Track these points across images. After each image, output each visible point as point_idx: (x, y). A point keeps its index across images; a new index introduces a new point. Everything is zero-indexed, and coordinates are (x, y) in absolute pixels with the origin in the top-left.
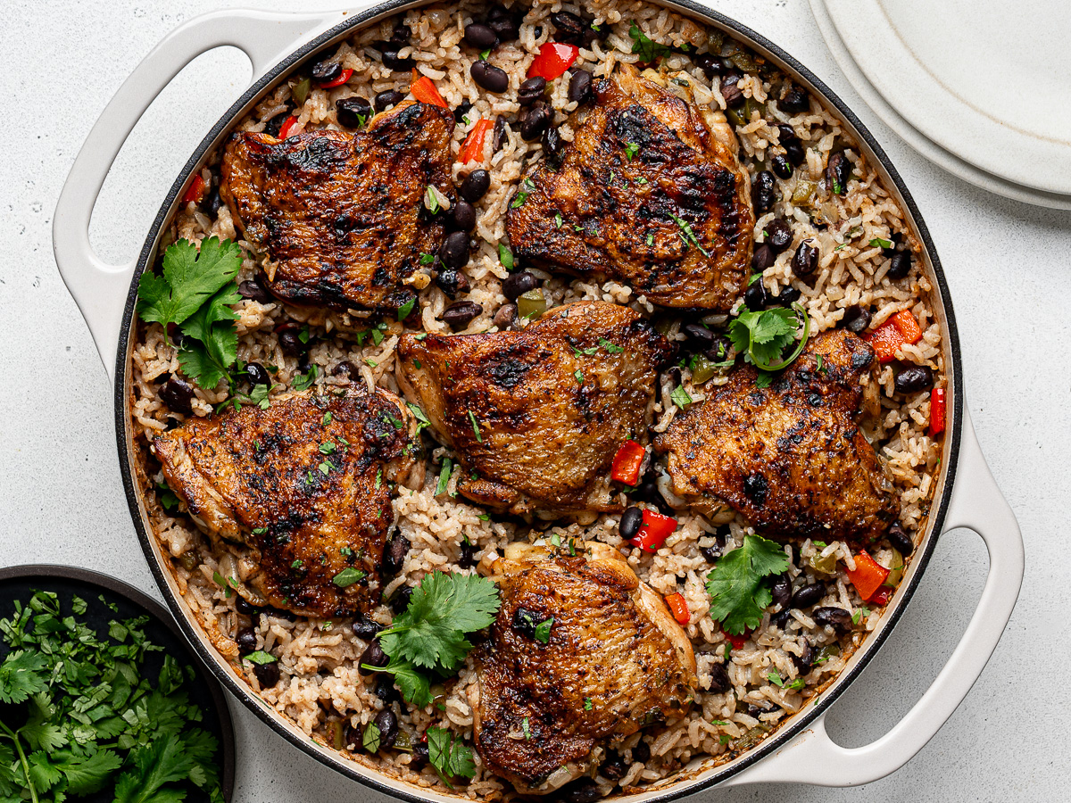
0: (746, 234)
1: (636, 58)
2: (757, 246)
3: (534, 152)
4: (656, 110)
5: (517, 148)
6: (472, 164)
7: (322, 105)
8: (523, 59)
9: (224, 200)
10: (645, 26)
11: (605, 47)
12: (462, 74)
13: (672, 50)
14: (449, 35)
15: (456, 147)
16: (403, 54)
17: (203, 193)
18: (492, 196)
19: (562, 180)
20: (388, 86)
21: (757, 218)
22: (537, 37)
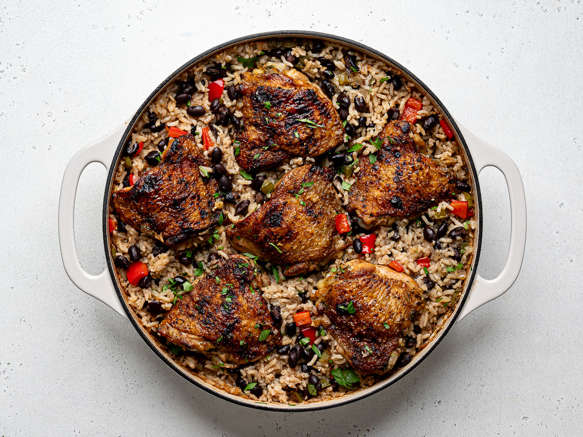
0: (331, 108)
1: (247, 69)
2: (338, 111)
3: (231, 129)
4: (267, 84)
5: (224, 132)
6: (211, 149)
7: (140, 163)
8: (204, 96)
9: (125, 222)
10: (243, 54)
11: (232, 72)
12: (185, 117)
13: (258, 57)
14: (170, 105)
15: (200, 146)
16: (158, 124)
17: (116, 225)
18: (226, 156)
19: (249, 132)
20: (160, 139)
21: (331, 99)
22: (204, 84)
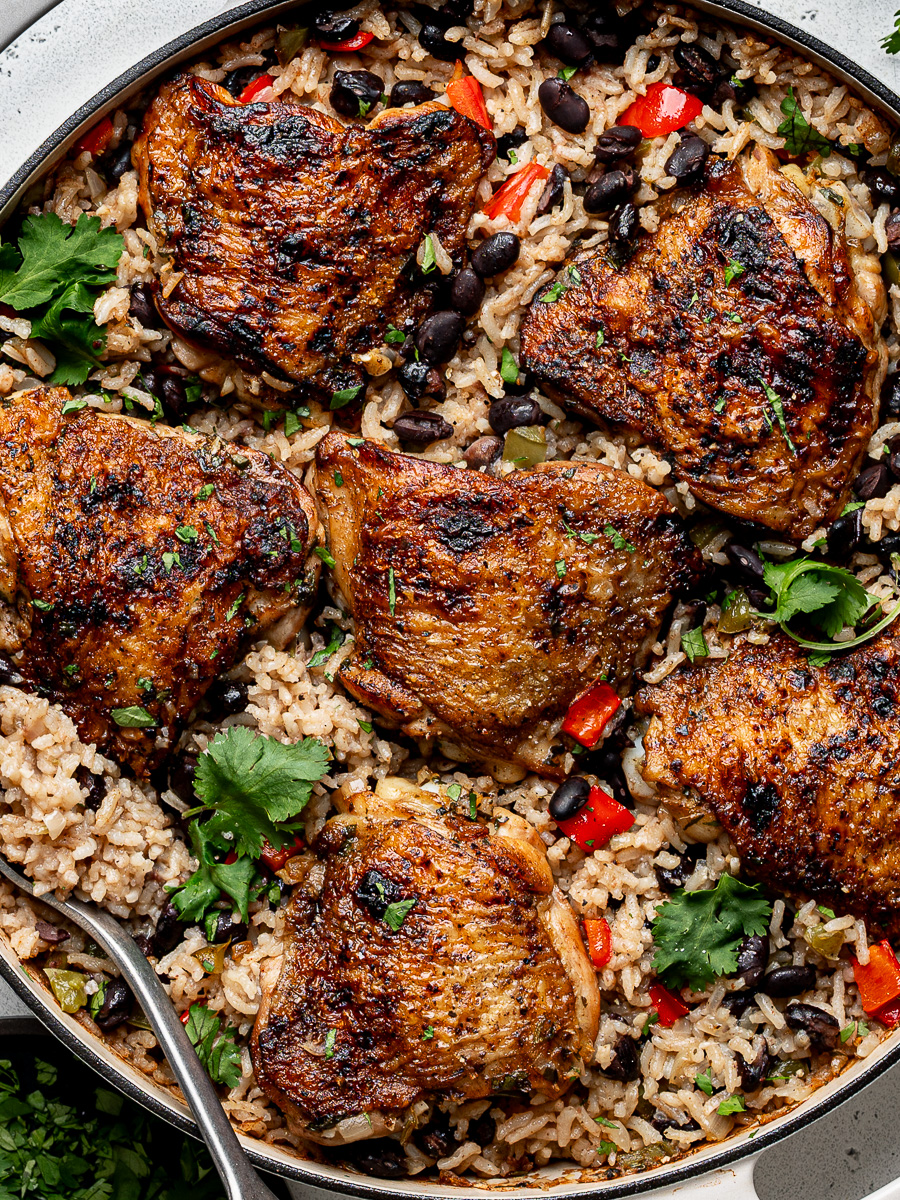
0: (858, 440)
1: (780, 143)
2: (869, 463)
3: (595, 232)
4: (786, 225)
5: (571, 219)
6: (500, 222)
7: (313, 72)
8: (619, 96)
9: (135, 163)
10: (807, 102)
11: (740, 115)
12: (527, 90)
13: (832, 147)
14: (526, 28)
15: (486, 191)
16: (453, 35)
17: (107, 143)
18: (516, 275)
19: (622, 282)
20: (418, 75)
21: (882, 422)
22: (649, 70)
